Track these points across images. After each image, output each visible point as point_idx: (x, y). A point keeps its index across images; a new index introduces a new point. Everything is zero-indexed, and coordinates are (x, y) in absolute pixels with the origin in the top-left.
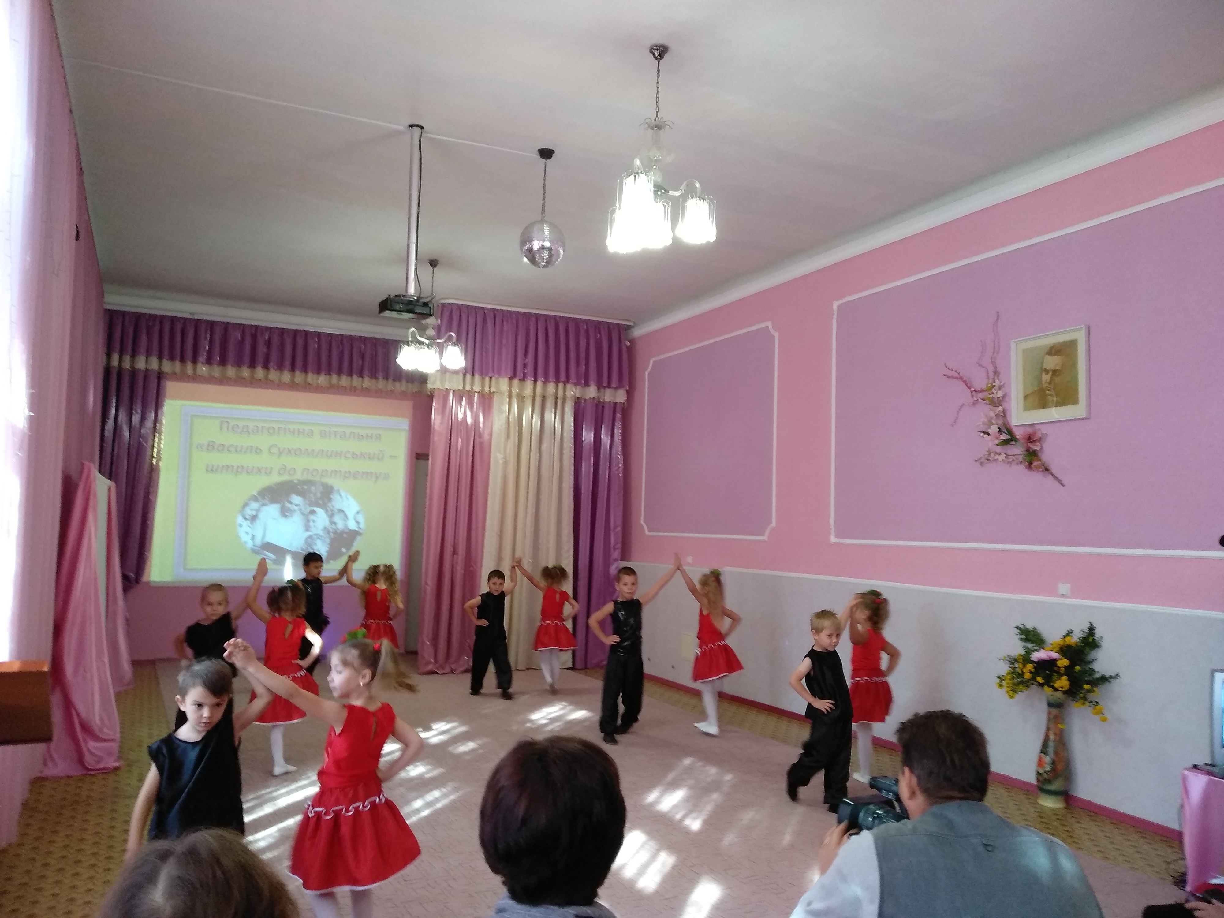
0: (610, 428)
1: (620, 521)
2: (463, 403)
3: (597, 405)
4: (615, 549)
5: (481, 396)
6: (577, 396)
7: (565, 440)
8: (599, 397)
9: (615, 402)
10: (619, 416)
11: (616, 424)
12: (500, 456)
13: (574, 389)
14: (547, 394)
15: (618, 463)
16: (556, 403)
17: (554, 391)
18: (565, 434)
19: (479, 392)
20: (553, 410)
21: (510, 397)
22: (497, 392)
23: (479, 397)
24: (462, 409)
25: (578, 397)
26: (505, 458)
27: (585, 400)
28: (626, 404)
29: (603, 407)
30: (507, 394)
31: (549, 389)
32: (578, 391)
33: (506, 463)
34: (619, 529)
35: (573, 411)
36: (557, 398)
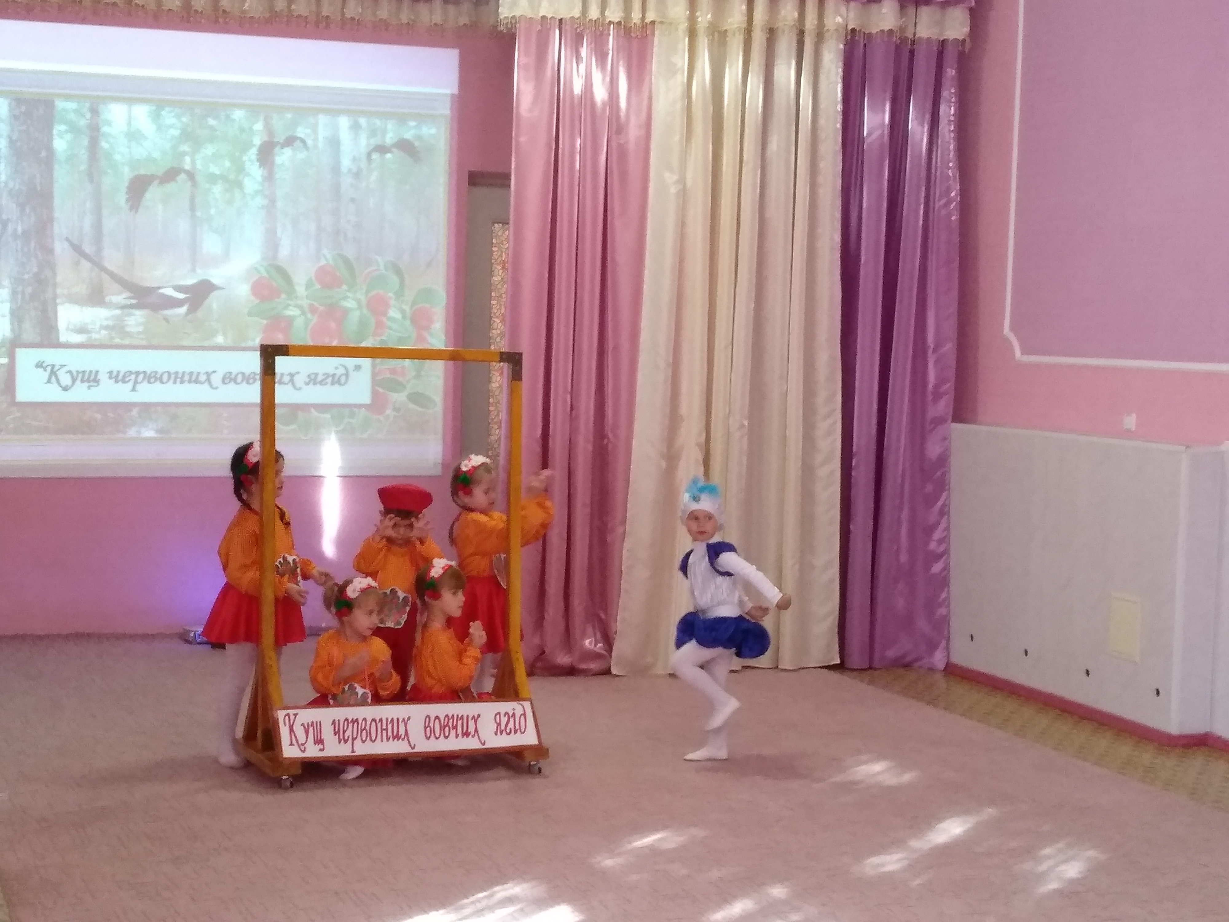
0: (929, 105)
1: (950, 328)
2: (584, 51)
3: (898, 47)
4: (937, 396)
5: (622, 31)
6: (850, 28)
7: (822, 135)
8: (902, 29)
9: (942, 39)
10: (950, 72)
11: (945, 94)
12: (671, 178)
13: (843, 10)
14: (780, 24)
15: (948, 190)
16: (801, 44)
17: (796, 15)
18: (822, 122)
19: (619, 23)
20: (794, 63)
21: (692, 33)
22: (661, 22)
23: (617, 37)
24: (582, 67)
25: (853, 30)
26: (682, 181)
27: (870, 35)
28: (968, 46)
29: (912, 52)
30: (683, 26)
31: (783, 12)
32: (852, 15)
33: (684, 194)
34: (949, 348)
35: (841, 64)
36: (801, 33)
